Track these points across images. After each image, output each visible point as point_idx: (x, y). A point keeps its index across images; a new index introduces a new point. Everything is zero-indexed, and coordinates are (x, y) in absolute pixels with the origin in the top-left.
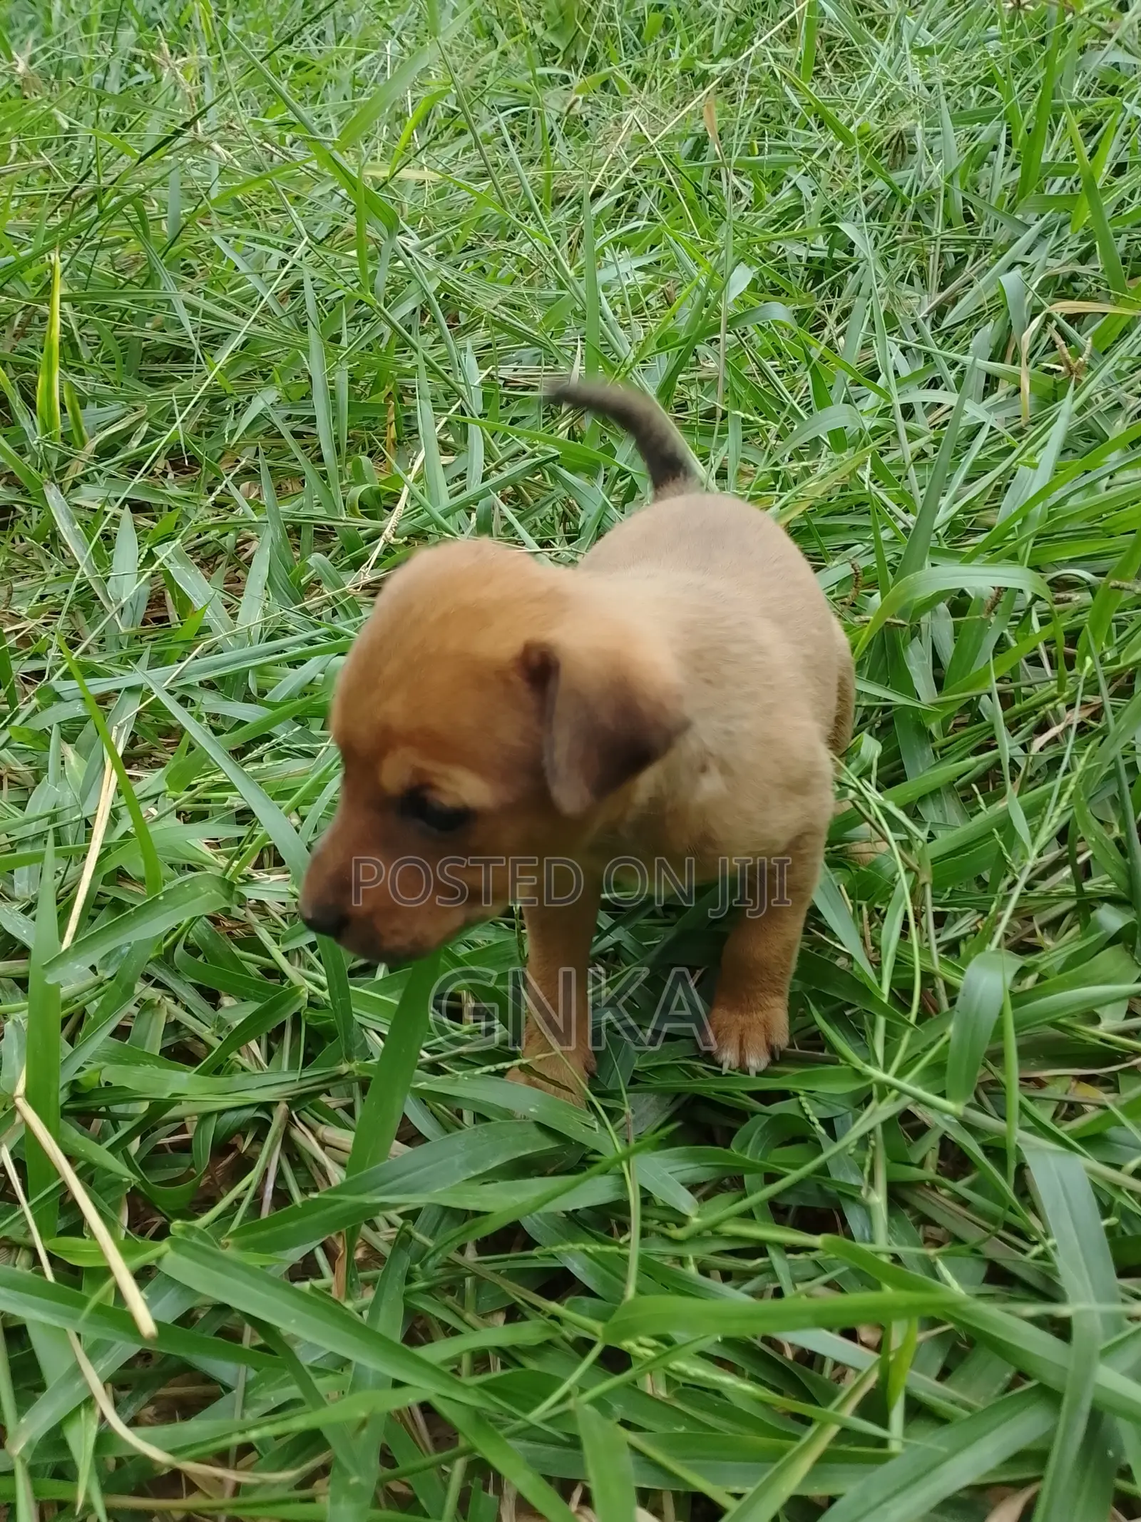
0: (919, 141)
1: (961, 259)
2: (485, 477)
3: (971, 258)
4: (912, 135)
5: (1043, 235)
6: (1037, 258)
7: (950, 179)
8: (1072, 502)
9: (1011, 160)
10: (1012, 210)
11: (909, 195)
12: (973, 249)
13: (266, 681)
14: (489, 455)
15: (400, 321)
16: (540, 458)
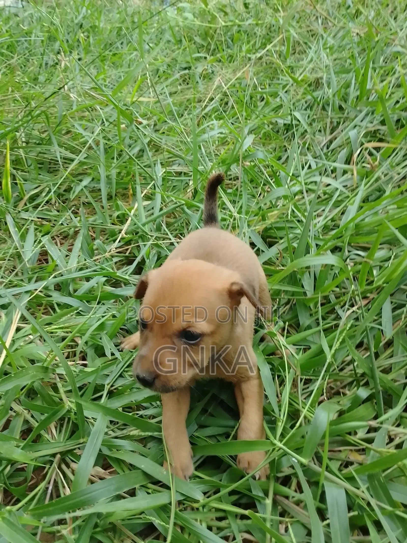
0: (324, 81)
1: (338, 123)
2: (161, 209)
3: (341, 123)
4: (322, 78)
5: (367, 115)
6: (364, 124)
7: (334, 96)
8: (367, 220)
9: (356, 88)
10: (355, 107)
11: (320, 101)
12: (342, 120)
13: (76, 287)
14: (163, 200)
15: (133, 155)
16: (179, 204)
